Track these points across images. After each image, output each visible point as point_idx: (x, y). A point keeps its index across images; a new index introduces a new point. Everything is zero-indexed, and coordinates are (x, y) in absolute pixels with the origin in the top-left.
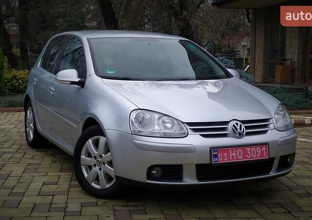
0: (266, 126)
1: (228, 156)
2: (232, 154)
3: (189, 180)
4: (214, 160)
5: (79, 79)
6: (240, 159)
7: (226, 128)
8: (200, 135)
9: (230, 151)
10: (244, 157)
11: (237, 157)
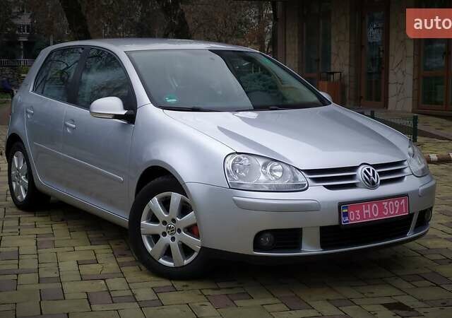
0: (400, 171)
1: (361, 213)
2: (367, 211)
3: (310, 248)
4: (344, 219)
5: (126, 111)
6: (375, 217)
7: (355, 175)
8: (324, 186)
9: (364, 206)
10: (380, 214)
11: (372, 214)
